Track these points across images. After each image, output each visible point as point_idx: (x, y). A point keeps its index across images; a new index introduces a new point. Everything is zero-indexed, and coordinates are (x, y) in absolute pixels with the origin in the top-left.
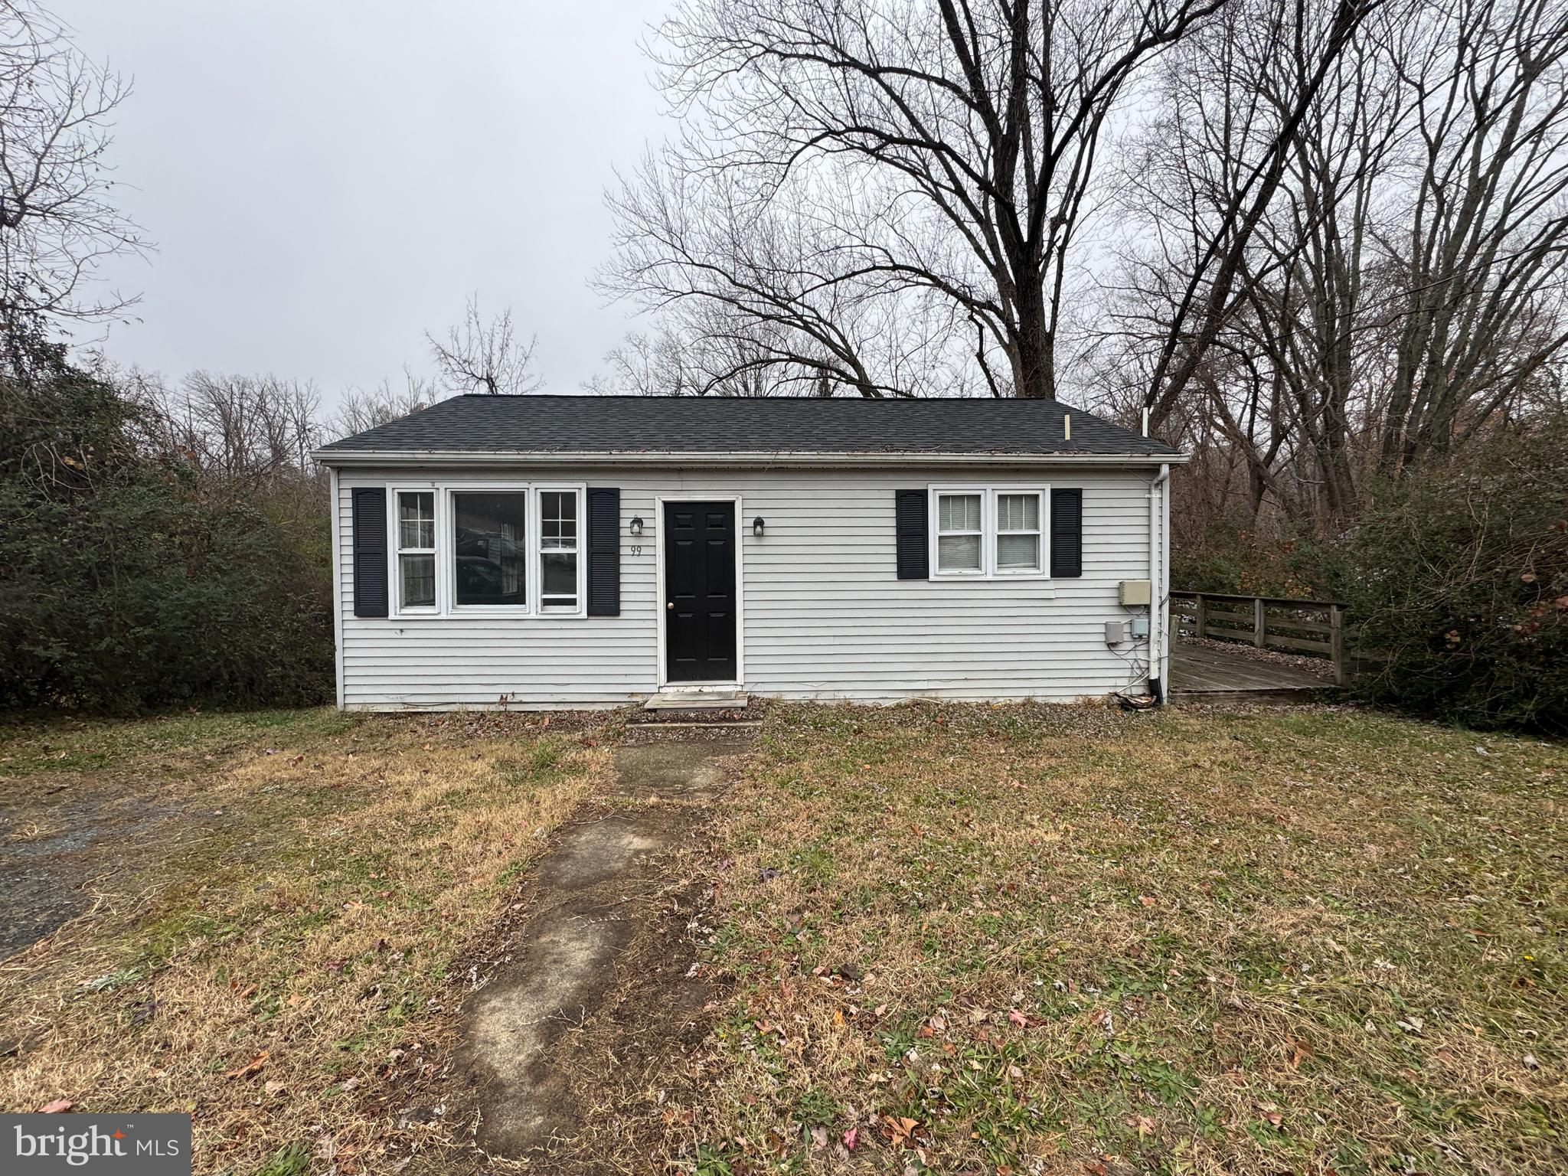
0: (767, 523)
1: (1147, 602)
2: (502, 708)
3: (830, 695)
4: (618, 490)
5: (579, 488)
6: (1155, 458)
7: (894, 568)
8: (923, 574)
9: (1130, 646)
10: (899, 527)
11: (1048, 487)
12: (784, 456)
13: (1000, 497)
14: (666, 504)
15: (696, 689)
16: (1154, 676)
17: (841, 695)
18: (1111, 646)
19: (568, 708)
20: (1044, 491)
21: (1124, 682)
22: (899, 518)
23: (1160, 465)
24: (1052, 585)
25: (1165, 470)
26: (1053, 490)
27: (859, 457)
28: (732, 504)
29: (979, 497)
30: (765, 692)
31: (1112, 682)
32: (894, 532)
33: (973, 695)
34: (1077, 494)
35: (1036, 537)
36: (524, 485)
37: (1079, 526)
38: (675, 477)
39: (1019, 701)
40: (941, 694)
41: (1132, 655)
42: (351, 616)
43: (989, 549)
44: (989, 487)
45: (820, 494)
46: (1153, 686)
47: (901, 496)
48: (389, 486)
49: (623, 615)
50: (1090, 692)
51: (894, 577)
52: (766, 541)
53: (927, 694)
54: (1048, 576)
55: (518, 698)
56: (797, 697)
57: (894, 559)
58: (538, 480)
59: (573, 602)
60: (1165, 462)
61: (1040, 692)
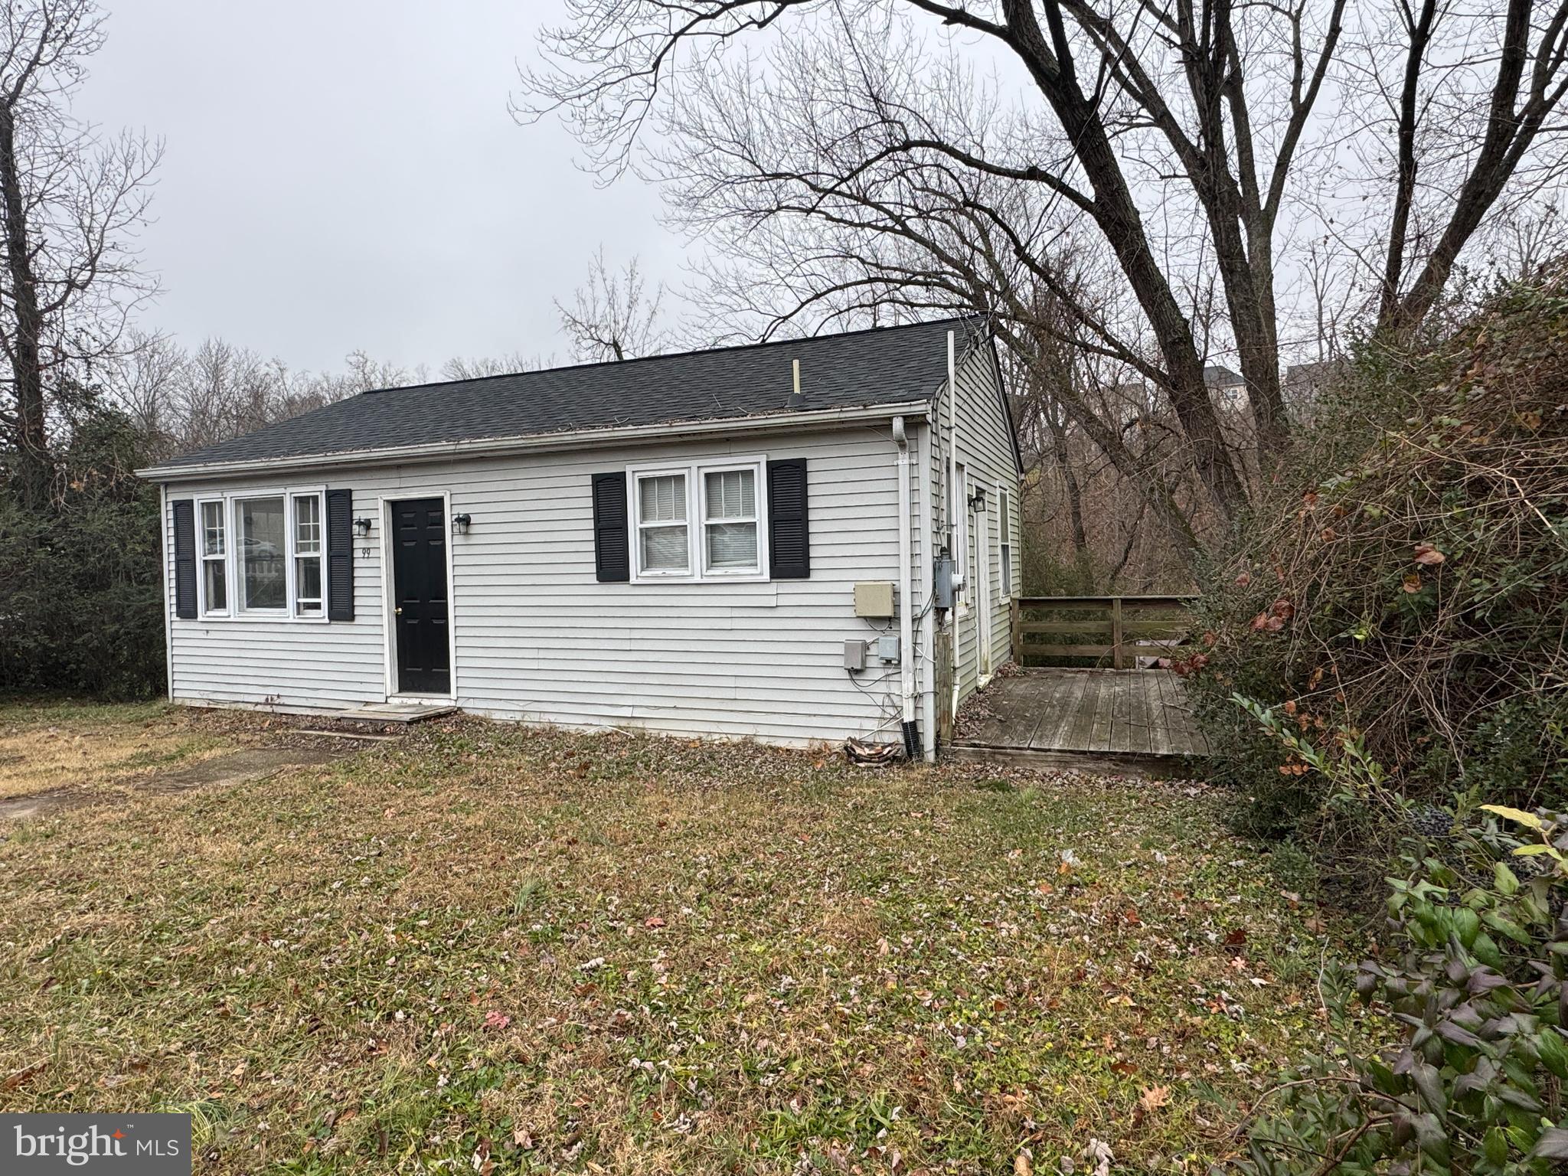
0: (474, 519)
1: (889, 613)
2: (268, 709)
3: (536, 717)
4: (350, 491)
7: (593, 568)
8: (623, 576)
9: (879, 674)
10: (597, 519)
11: (763, 459)
13: (708, 476)
14: (395, 506)
15: (417, 701)
16: (908, 718)
17: (546, 718)
18: (855, 672)
19: (317, 713)
20: (757, 462)
21: (873, 725)
22: (597, 508)
23: (890, 419)
24: (773, 588)
25: (898, 425)
26: (768, 463)
28: (441, 500)
29: (682, 477)
30: (473, 708)
31: (855, 724)
32: (591, 524)
33: (684, 729)
34: (800, 466)
35: (752, 526)
36: (282, 490)
37: (806, 509)
38: (394, 474)
39: (736, 739)
40: (648, 725)
41: (882, 687)
42: (174, 617)
43: (696, 543)
44: (694, 463)
45: (520, 485)
46: (911, 731)
47: (598, 481)
48: (195, 498)
49: (358, 620)
50: (827, 735)
51: (593, 579)
52: (473, 540)
53: (634, 723)
54: (766, 577)
55: (282, 701)
56: (504, 716)
57: (592, 557)
58: (294, 485)
59: (317, 606)
61: (762, 731)
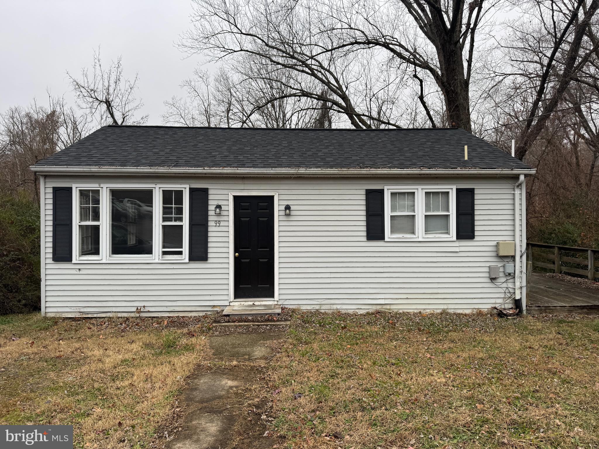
0: (292, 208)
1: (513, 254)
2: (138, 315)
3: (328, 307)
4: (207, 189)
5: (185, 188)
6: (516, 171)
7: (365, 234)
8: (381, 237)
9: (503, 280)
10: (367, 211)
11: (454, 188)
12: (302, 171)
13: (426, 193)
14: (235, 197)
15: (251, 303)
16: (518, 297)
17: (335, 307)
18: (493, 279)
19: (176, 315)
20: (452, 190)
21: (500, 301)
22: (368, 205)
23: (519, 175)
24: (457, 244)
25: (522, 178)
26: (457, 189)
27: (345, 171)
28: (272, 197)
29: (414, 193)
30: (291, 304)
31: (493, 301)
32: (364, 213)
33: (412, 308)
34: (472, 191)
35: (448, 216)
36: (153, 186)
37: (473, 209)
38: (240, 182)
39: (439, 311)
40: (393, 307)
41: (505, 285)
42: (50, 261)
43: (420, 223)
44: (420, 187)
45: (322, 192)
46: (517, 303)
47: (369, 192)
48: (74, 186)
49: (210, 261)
50: (480, 306)
51: (365, 239)
52: (292, 218)
53: (385, 307)
54: (455, 238)
55: (147, 309)
56: (309, 308)
57: (364, 229)
58: (161, 183)
59: (180, 253)
60: (522, 174)
61: (450, 306)
